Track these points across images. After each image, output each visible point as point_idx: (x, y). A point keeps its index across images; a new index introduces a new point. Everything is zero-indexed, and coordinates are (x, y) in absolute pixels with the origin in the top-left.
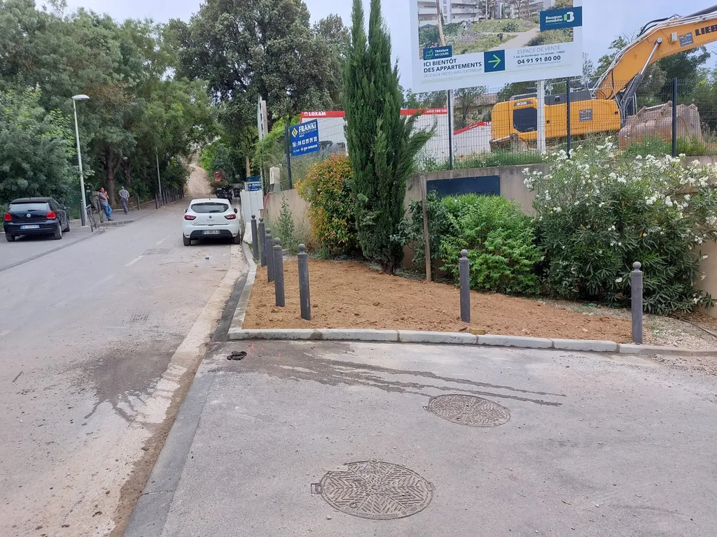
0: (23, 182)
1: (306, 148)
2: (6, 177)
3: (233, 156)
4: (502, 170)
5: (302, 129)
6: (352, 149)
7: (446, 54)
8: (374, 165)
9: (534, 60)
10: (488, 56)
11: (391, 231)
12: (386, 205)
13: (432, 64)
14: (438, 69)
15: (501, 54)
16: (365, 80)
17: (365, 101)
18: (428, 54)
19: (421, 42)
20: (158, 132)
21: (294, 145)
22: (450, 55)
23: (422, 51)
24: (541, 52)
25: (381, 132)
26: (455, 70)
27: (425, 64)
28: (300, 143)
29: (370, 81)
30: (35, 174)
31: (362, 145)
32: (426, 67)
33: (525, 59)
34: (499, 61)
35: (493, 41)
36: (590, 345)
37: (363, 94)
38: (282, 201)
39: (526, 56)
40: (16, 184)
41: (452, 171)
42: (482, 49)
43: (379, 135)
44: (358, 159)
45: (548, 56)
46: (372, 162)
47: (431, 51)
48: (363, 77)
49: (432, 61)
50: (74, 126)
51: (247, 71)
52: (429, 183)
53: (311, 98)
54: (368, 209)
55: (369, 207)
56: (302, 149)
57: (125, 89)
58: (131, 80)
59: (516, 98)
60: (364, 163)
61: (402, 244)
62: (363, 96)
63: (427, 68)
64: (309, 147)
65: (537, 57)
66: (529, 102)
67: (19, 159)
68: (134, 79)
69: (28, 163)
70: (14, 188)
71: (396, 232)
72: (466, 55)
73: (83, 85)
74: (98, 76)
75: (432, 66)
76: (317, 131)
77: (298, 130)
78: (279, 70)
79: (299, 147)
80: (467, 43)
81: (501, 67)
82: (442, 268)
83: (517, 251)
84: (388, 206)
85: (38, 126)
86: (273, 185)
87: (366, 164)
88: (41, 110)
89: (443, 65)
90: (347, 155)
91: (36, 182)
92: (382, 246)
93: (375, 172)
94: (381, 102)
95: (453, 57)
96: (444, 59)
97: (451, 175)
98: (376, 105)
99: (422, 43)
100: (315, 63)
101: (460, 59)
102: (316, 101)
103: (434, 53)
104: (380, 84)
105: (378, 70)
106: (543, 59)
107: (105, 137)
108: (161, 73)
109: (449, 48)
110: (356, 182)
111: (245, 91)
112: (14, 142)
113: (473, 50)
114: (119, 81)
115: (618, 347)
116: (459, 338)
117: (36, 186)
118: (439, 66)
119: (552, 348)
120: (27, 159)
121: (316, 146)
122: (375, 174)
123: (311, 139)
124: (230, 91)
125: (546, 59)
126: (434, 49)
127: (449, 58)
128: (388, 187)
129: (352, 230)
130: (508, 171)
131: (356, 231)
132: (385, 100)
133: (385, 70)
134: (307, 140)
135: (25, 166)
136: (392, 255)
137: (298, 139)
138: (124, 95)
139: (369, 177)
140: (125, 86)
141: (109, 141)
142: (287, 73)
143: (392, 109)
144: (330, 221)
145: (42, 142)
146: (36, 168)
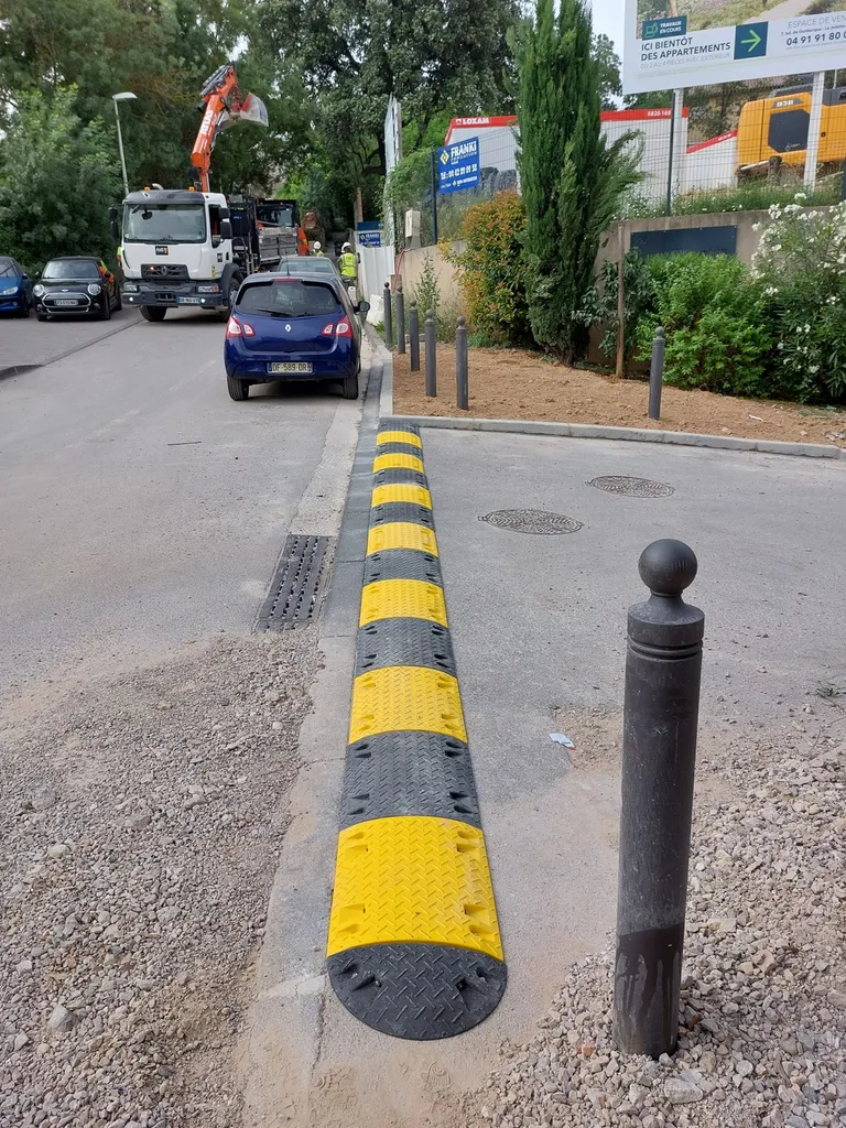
0: (60, 230)
1: (460, 182)
2: (37, 223)
3: (334, 184)
4: (741, 218)
5: (456, 152)
6: (526, 188)
7: (677, 29)
8: (557, 210)
9: (813, 38)
10: (742, 32)
11: (573, 305)
12: (569, 268)
13: (654, 46)
14: (663, 55)
15: (762, 29)
16: (551, 84)
17: (549, 116)
18: (650, 30)
19: (640, 11)
20: (231, 151)
21: (443, 176)
22: (683, 32)
23: (641, 25)
24: (824, 25)
25: (570, 163)
26: (689, 56)
27: (644, 47)
28: (451, 174)
29: (557, 86)
30: (74, 219)
31: (541, 182)
32: (645, 52)
33: (799, 36)
34: (758, 40)
35: (751, 7)
36: (803, 448)
37: (548, 105)
38: (425, 262)
39: (801, 31)
40: (51, 233)
41: (668, 219)
42: (733, 20)
43: (567, 166)
44: (534, 201)
45: (835, 31)
46: (555, 204)
47: (655, 25)
48: (548, 80)
49: (654, 41)
50: (118, 143)
51: (360, 36)
52: (634, 237)
53: (463, 85)
54: (544, 274)
55: (545, 271)
56: (454, 183)
57: (186, 82)
58: (195, 68)
59: (778, 94)
60: (543, 207)
61: (587, 324)
62: (547, 109)
63: (647, 53)
64: (465, 181)
65: (818, 33)
66: (797, 101)
67: (52, 197)
68: (199, 65)
69: (65, 201)
70: (48, 239)
71: (578, 306)
72: (709, 31)
73: (127, 76)
74: (148, 61)
75: (654, 50)
76: (478, 155)
77: (449, 152)
78: (412, 36)
79: (450, 180)
80: (711, 12)
81: (761, 50)
82: (639, 358)
83: (739, 335)
84: (572, 270)
85: (74, 144)
86: (410, 238)
87: (546, 208)
88: (75, 119)
89: (672, 48)
90: (520, 193)
91: (75, 230)
92: (561, 327)
93: (557, 220)
94: (571, 116)
95: (688, 35)
96: (672, 38)
97: (666, 225)
98: (564, 122)
99: (642, 12)
100: (472, 22)
101: (697, 37)
102: (470, 90)
103: (660, 28)
104: (571, 90)
105: (569, 69)
106: (827, 36)
107: (159, 160)
108: (230, 46)
109: (683, 19)
110: (531, 236)
111: (356, 73)
112: (45, 171)
113: (719, 23)
114: (176, 67)
115: (838, 451)
116: (641, 435)
117: (76, 236)
118: (665, 50)
119: (755, 450)
120: (62, 196)
121: (475, 178)
122: (556, 223)
123: (469, 168)
124: (334, 73)
125: (832, 37)
126: (659, 22)
127: (681, 37)
128: (574, 243)
129: (521, 306)
130: (750, 219)
131: (527, 306)
132: (576, 114)
133: (580, 69)
134: (463, 169)
135: (61, 206)
136: (572, 339)
137: (449, 167)
138: (184, 92)
139: (548, 228)
140: (185, 75)
141: (165, 165)
142: (426, 40)
143: (586, 127)
144: (492, 291)
145: (82, 170)
146: (74, 210)
